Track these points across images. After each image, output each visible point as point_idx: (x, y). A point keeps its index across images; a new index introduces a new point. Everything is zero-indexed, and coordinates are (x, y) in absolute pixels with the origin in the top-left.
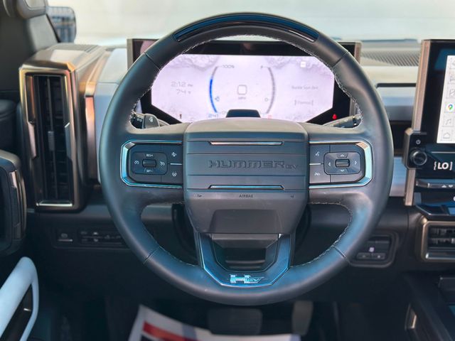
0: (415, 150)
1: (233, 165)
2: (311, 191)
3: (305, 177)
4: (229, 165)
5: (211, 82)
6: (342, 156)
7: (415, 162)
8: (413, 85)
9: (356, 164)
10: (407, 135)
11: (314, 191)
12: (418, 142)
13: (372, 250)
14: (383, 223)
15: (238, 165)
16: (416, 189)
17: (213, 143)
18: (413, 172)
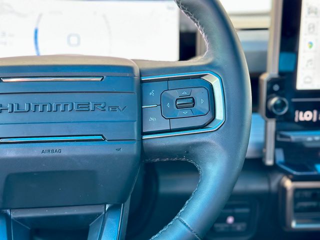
0: (272, 98)
1: (32, 109)
2: (145, 142)
3: (136, 123)
4: (26, 109)
5: (36, 32)
6: (184, 93)
7: (274, 111)
8: (266, 29)
9: (202, 103)
10: (262, 81)
11: (149, 142)
12: (276, 88)
13: (230, 220)
14: (240, 187)
15: (40, 108)
16: (278, 145)
17: (4, 80)
18: (272, 124)
